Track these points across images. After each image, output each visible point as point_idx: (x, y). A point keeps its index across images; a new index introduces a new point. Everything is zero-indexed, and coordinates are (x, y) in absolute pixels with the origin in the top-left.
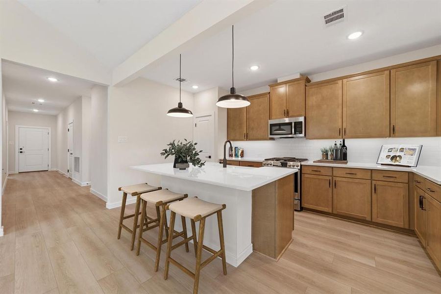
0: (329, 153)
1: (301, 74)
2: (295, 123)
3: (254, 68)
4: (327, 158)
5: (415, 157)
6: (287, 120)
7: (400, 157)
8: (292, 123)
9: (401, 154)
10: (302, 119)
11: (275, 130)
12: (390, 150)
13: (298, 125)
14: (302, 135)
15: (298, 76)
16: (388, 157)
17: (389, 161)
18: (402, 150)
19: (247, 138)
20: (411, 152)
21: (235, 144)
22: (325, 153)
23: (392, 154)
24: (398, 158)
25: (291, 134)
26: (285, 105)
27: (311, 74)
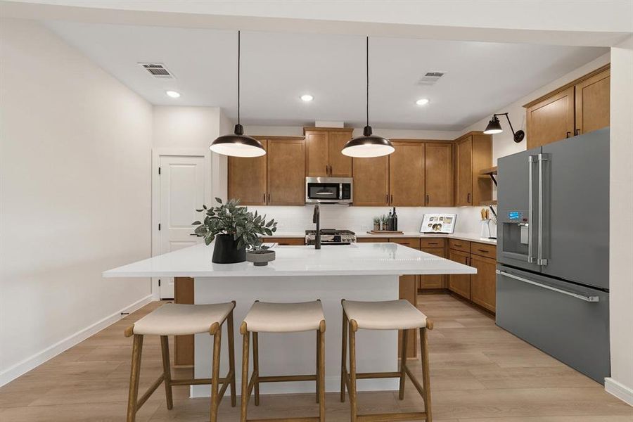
0: (381, 223)
1: (345, 124)
2: (343, 184)
3: (307, 98)
4: (379, 229)
5: (452, 225)
6: (335, 181)
7: (440, 225)
8: (338, 184)
9: (441, 222)
10: (348, 180)
11: (316, 192)
12: (431, 219)
13: (346, 188)
16: (430, 225)
17: (430, 230)
18: (441, 219)
19: (268, 201)
20: (449, 221)
22: (377, 222)
23: (433, 223)
24: (439, 227)
25: (338, 198)
26: (327, 159)
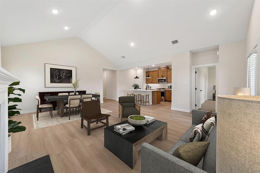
0: (169, 87)
1: (166, 66)
6: (163, 78)
10: (166, 78)
11: (160, 81)
13: (165, 80)
14: (166, 82)
15: (165, 67)
19: (152, 83)
21: (149, 85)
25: (163, 82)
26: (162, 74)
27: (169, 66)
